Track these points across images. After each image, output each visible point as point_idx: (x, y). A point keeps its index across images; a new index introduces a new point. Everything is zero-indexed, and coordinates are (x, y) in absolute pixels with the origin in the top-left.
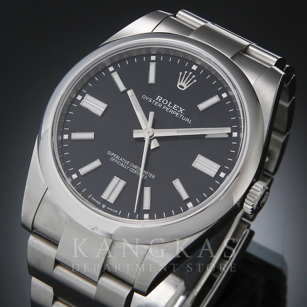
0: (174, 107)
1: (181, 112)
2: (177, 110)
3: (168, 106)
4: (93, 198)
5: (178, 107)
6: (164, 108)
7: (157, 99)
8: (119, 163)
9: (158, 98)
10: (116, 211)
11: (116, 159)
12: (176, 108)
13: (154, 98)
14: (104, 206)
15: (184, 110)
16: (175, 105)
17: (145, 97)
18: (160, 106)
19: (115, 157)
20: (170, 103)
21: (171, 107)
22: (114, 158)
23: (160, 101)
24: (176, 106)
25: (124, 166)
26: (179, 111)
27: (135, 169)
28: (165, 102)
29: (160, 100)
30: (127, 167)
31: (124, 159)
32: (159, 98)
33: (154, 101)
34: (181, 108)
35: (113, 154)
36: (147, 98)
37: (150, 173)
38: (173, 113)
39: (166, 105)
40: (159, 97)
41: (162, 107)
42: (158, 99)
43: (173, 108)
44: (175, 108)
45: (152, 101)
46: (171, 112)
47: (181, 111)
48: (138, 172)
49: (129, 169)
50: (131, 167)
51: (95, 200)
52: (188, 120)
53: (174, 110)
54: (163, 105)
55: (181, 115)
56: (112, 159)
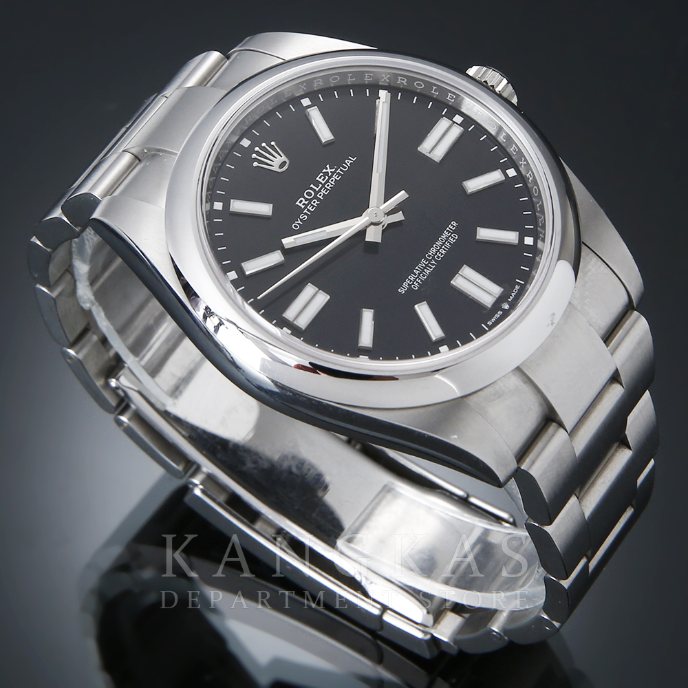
0: (321, 180)
1: (333, 170)
2: (327, 177)
3: (317, 189)
4: (489, 323)
5: (322, 174)
6: (321, 197)
7: (303, 207)
8: (424, 276)
9: (301, 205)
10: (517, 287)
11: (415, 280)
12: (323, 178)
13: (301, 211)
14: (506, 306)
15: (328, 166)
16: (318, 179)
17: (296, 225)
18: (317, 202)
19: (412, 281)
20: (312, 186)
21: (321, 185)
22: (413, 284)
23: (306, 202)
24: (320, 178)
25: (431, 268)
26: (330, 174)
27: (437, 252)
28: (309, 194)
29: (304, 202)
30: (433, 265)
31: (417, 268)
32: (300, 202)
33: (305, 211)
34: (324, 171)
35: (405, 285)
36: (299, 222)
37: (448, 229)
38: (332, 183)
39: (316, 193)
40: (297, 203)
41: (319, 199)
42: (303, 204)
43: (323, 182)
44: (323, 180)
45: (306, 214)
46: (330, 186)
47: (329, 170)
48: (443, 247)
49: (436, 261)
50: (433, 258)
51: (493, 320)
52: (348, 162)
53: (327, 181)
54: (315, 197)
55: (339, 171)
56: (416, 286)
